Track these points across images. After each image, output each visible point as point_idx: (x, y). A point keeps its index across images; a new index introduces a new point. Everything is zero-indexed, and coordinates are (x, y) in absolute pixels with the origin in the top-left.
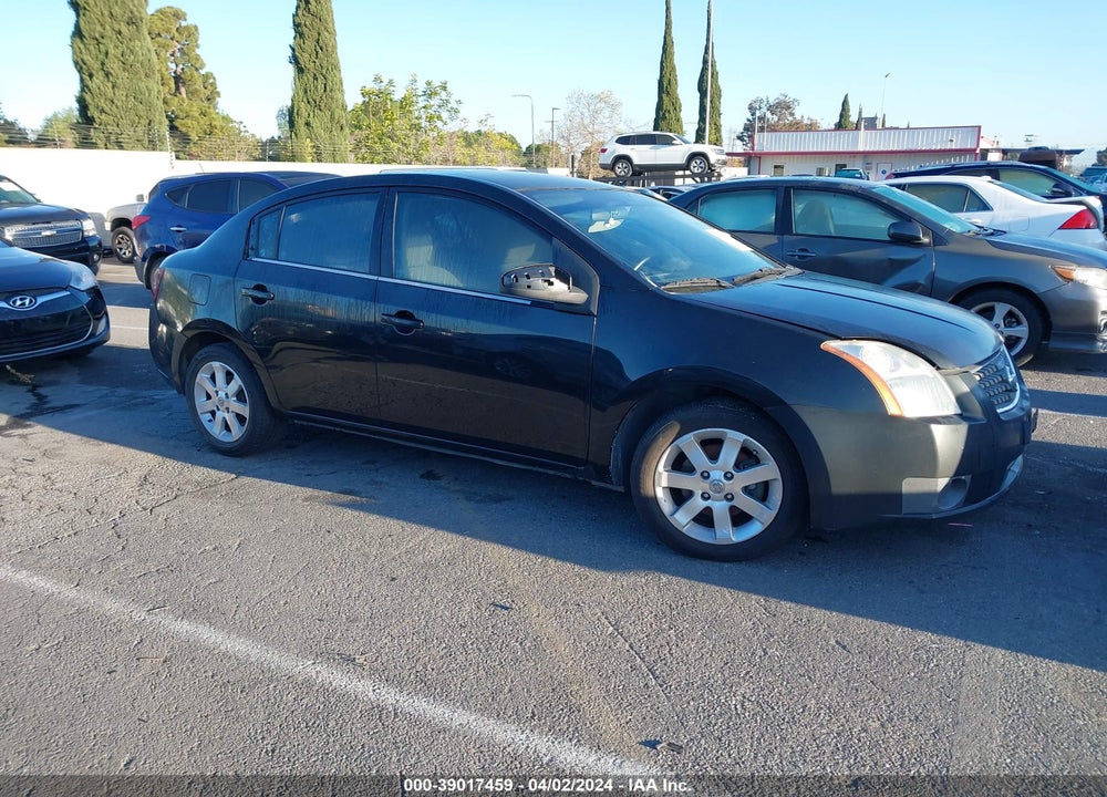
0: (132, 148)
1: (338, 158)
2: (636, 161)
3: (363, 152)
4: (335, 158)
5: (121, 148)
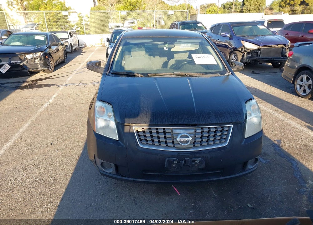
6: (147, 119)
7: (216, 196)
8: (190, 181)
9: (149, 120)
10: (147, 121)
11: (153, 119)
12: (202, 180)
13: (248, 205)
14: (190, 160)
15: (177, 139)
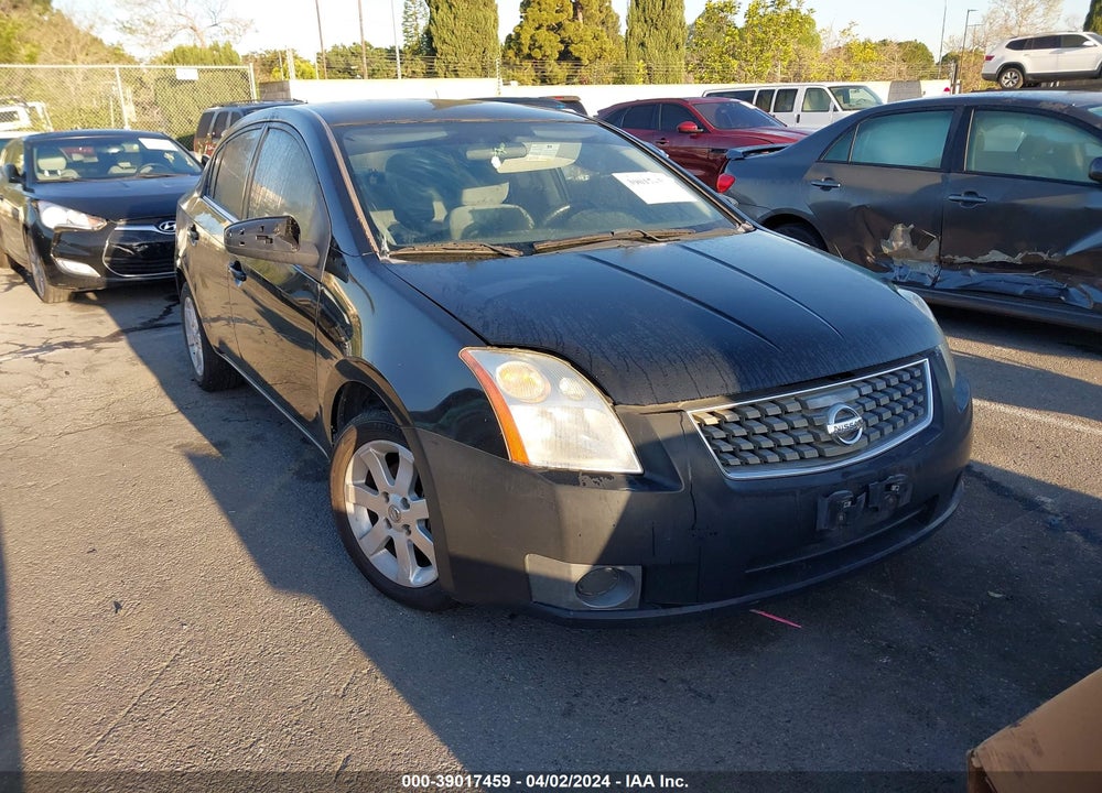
0: (467, 76)
1: (670, 79)
2: (1030, 70)
3: (700, 71)
4: (668, 78)
5: (457, 76)
6: (726, 378)
7: (894, 598)
8: (864, 561)
9: (733, 377)
10: (729, 382)
11: (744, 373)
12: (891, 549)
13: (992, 594)
14: (879, 488)
15: (831, 429)
